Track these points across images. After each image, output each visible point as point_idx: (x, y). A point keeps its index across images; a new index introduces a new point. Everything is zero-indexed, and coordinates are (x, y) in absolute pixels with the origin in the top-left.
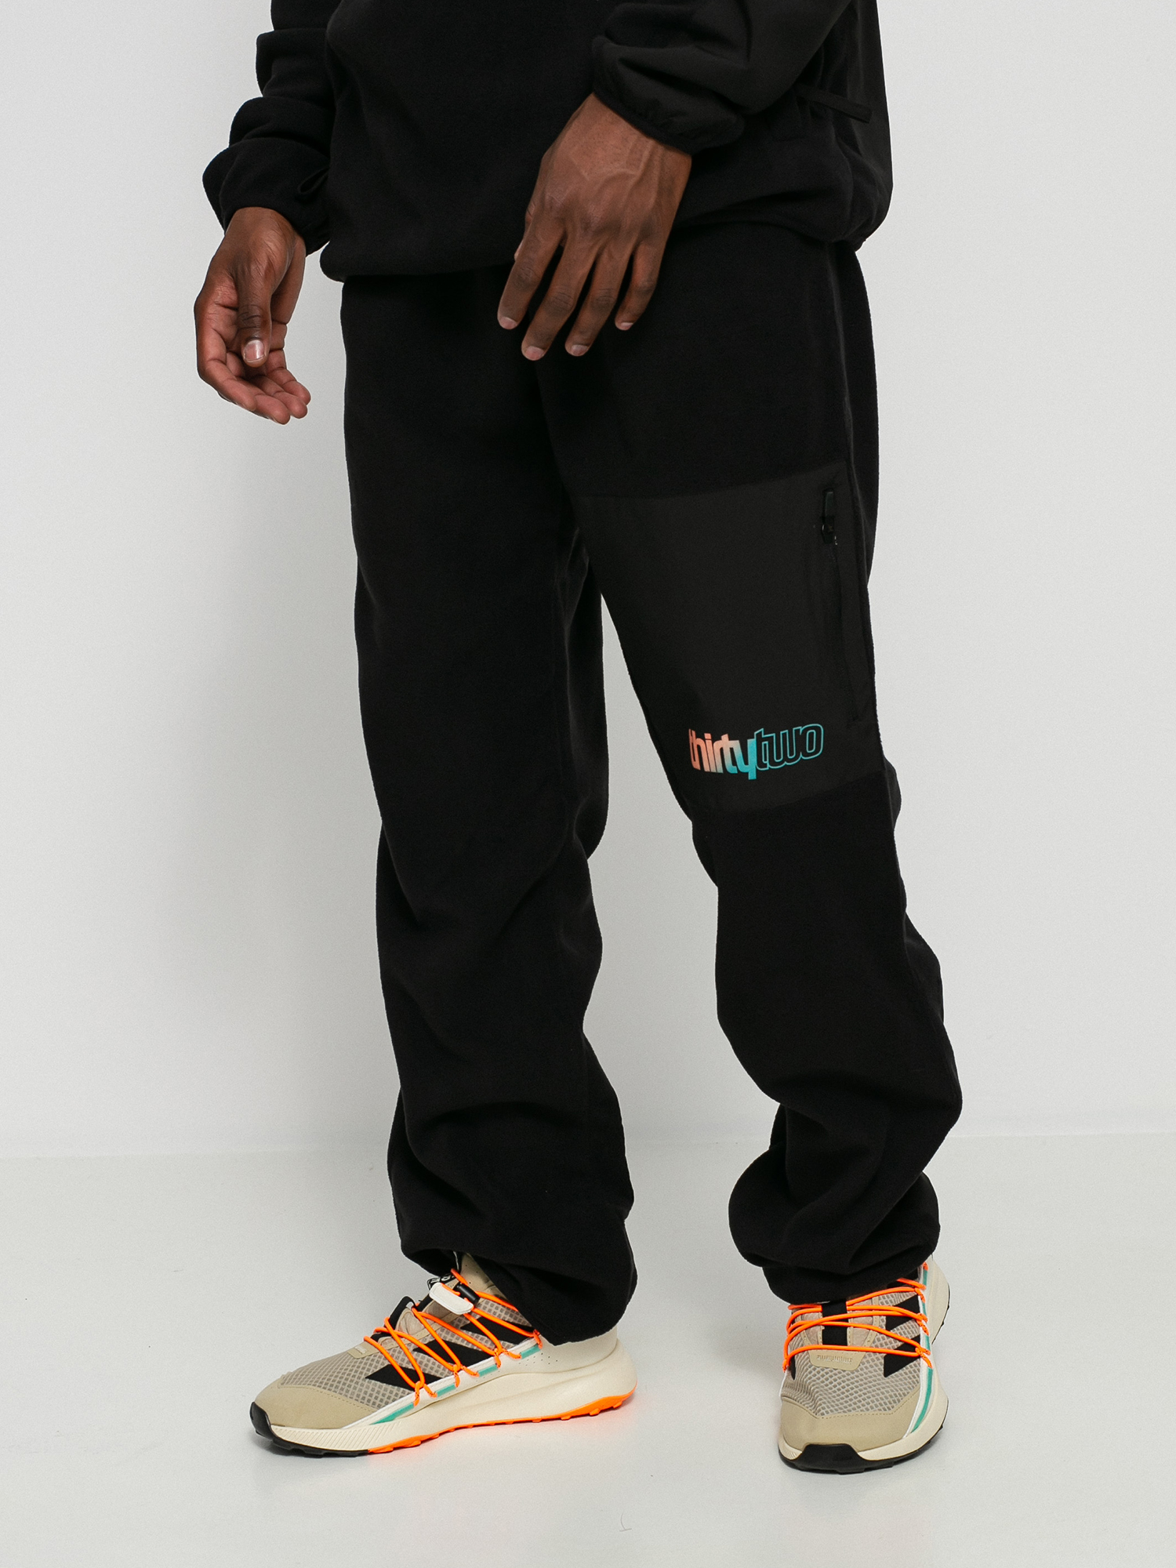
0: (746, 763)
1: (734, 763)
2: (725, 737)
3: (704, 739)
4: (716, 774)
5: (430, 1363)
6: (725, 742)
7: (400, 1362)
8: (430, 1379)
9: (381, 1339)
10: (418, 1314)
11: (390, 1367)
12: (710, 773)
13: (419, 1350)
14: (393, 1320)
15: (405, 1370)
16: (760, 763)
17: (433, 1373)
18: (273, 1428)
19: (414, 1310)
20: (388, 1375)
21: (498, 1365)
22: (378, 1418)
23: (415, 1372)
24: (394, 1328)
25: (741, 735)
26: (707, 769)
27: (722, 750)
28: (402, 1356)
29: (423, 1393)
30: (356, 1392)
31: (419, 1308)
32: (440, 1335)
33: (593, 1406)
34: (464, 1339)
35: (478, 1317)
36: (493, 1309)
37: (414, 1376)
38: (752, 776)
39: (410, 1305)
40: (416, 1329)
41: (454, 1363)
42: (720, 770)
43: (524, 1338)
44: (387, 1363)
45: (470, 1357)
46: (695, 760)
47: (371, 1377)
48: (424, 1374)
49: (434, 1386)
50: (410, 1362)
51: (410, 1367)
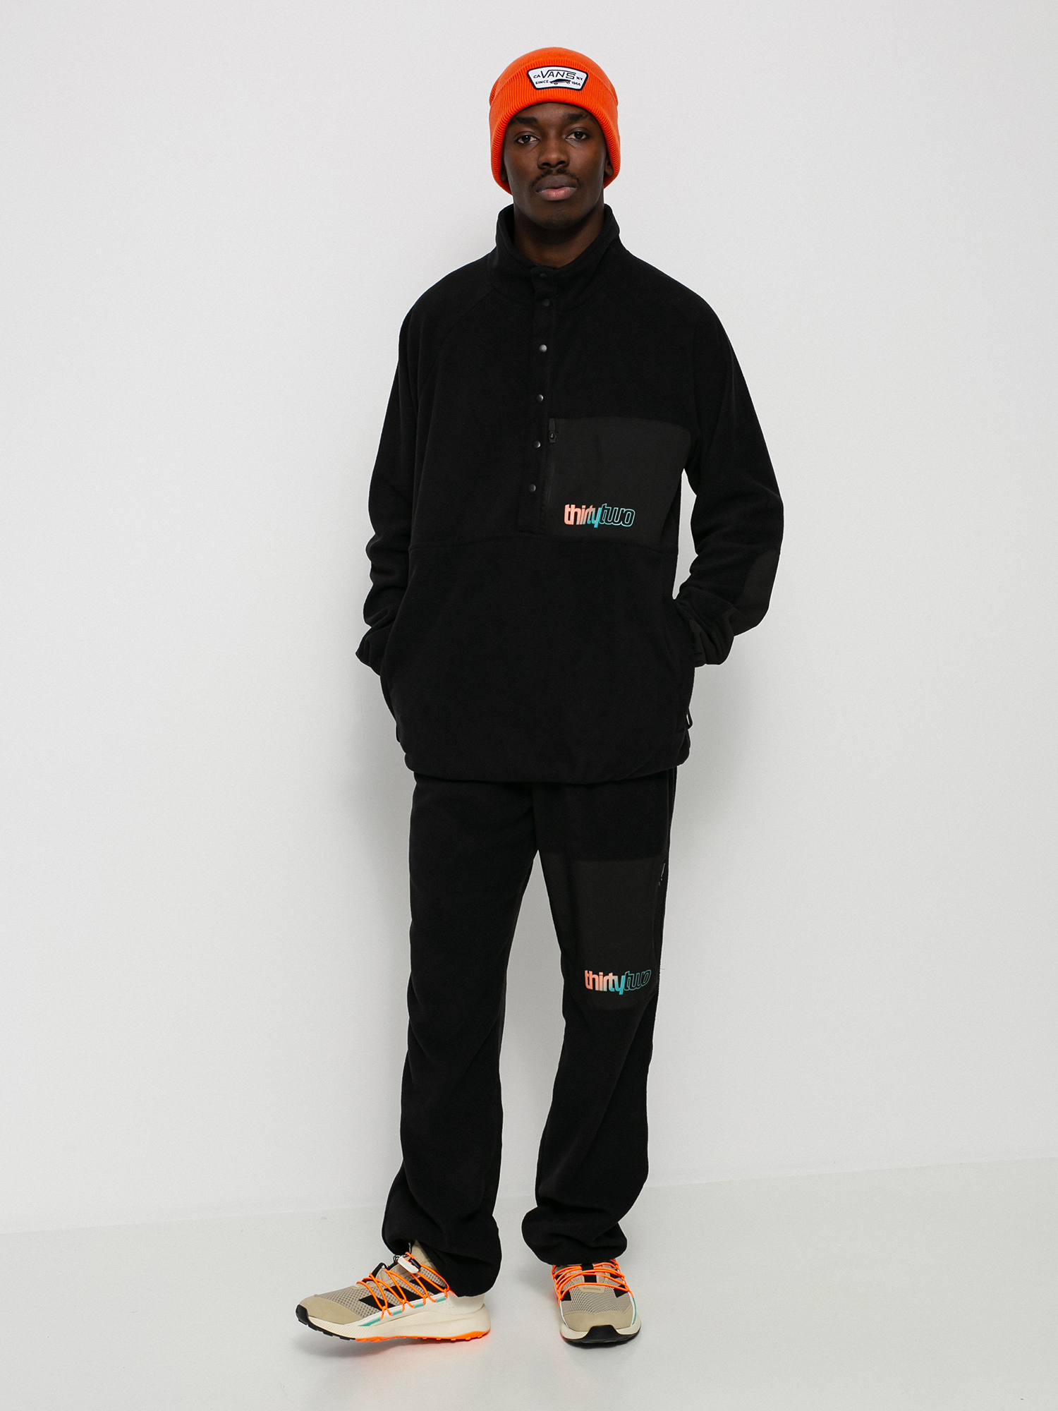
0: (619, 987)
1: (614, 987)
2: (611, 974)
3: (599, 975)
4: (603, 992)
5: (392, 1298)
6: (611, 977)
7: (377, 1294)
8: (390, 1306)
9: (368, 1282)
10: (388, 1271)
11: (372, 1296)
12: (599, 991)
13: (387, 1290)
14: (375, 1273)
15: (379, 1299)
16: (626, 987)
17: (392, 1303)
18: (310, 1318)
19: (386, 1270)
20: (369, 1300)
21: (425, 1303)
22: (363, 1323)
23: (384, 1301)
24: (375, 1277)
25: (618, 974)
26: (597, 989)
27: (608, 980)
28: (378, 1292)
29: (386, 1312)
30: (354, 1307)
31: (389, 1269)
32: (398, 1284)
33: (468, 1335)
34: (410, 1287)
35: (419, 1277)
36: (427, 1274)
37: (382, 1303)
38: (621, 993)
39: (383, 1267)
40: (386, 1279)
41: (403, 1298)
42: (605, 990)
43: (440, 1292)
44: (370, 1294)
45: (411, 1297)
46: (589, 984)
47: (361, 1300)
48: (388, 1303)
49: (391, 1310)
50: (381, 1295)
51: (381, 1298)
